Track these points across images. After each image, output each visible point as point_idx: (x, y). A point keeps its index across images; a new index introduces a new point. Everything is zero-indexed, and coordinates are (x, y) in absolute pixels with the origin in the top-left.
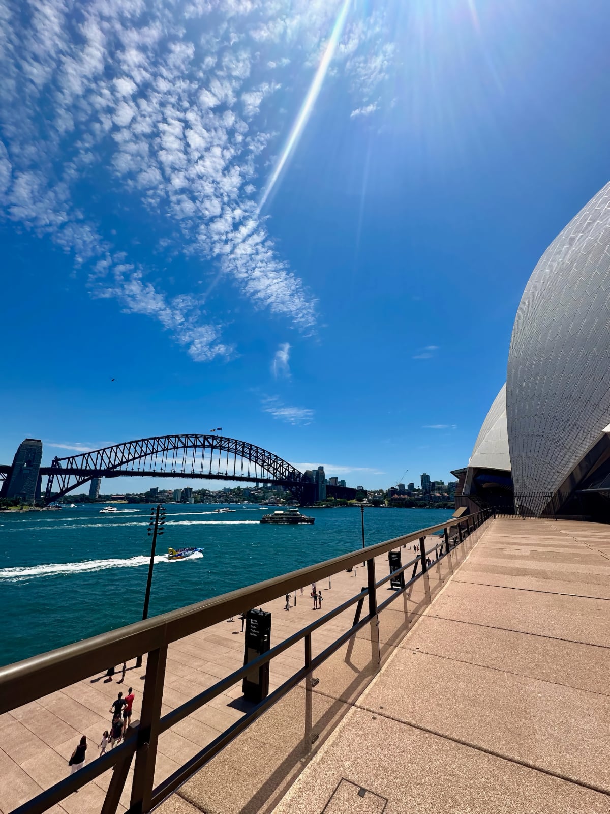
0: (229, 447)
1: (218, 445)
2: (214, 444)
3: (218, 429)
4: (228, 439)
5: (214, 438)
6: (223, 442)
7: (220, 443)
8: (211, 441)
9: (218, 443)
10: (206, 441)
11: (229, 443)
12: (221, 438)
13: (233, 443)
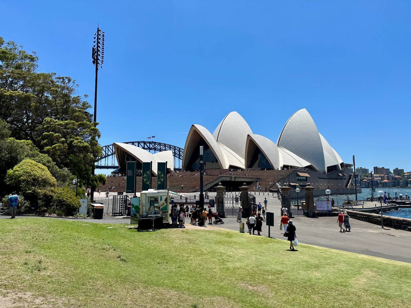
0: (160, 149)
1: (153, 147)
2: (151, 147)
3: (153, 137)
4: (160, 143)
5: (150, 143)
6: (156, 145)
7: (154, 146)
8: (148, 145)
9: (153, 146)
10: (145, 145)
11: (160, 145)
12: (155, 143)
13: (163, 146)
